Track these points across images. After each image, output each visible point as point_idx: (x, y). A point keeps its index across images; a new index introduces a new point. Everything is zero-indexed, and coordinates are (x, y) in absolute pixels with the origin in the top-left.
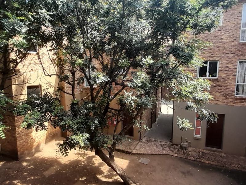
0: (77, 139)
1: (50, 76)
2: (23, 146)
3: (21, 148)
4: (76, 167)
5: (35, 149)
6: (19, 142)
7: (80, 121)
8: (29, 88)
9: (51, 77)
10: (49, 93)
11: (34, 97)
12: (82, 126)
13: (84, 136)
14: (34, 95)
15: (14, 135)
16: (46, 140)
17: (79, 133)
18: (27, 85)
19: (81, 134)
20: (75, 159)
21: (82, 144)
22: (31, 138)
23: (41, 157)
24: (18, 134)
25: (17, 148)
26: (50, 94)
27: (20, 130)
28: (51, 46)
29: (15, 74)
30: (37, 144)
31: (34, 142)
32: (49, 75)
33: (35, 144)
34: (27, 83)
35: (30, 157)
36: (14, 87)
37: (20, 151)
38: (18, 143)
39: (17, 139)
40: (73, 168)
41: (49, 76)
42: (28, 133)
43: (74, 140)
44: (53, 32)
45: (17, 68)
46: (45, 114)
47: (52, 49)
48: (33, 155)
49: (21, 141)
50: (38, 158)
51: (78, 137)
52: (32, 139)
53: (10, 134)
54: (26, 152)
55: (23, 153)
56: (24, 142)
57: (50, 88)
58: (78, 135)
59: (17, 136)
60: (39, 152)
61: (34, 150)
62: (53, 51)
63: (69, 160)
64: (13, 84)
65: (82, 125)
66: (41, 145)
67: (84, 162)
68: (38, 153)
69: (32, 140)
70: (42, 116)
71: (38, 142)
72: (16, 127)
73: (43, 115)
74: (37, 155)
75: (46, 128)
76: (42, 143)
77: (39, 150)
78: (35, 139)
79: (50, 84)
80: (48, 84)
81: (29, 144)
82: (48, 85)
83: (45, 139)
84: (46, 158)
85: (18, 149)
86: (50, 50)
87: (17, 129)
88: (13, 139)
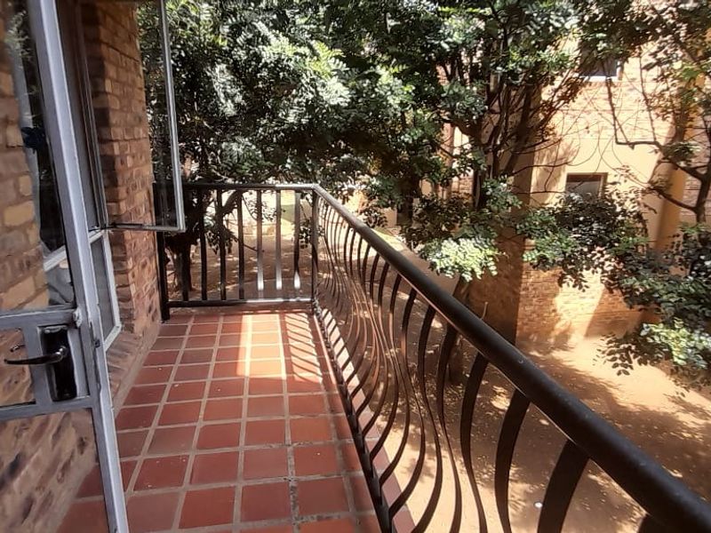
0: (666, 338)
1: (632, 145)
2: (530, 320)
3: (527, 324)
4: (660, 432)
5: (557, 338)
6: (524, 310)
7: (693, 290)
8: (572, 178)
9: (633, 148)
10: (617, 194)
11: (573, 201)
12: (693, 307)
13: (693, 340)
14: (572, 195)
15: (516, 290)
16: (590, 327)
17: (678, 324)
18: (570, 170)
19: (684, 330)
20: (663, 410)
21: (679, 358)
22: (552, 308)
23: (567, 364)
24: (524, 290)
25: (517, 322)
26: (619, 197)
27: (531, 280)
28: (654, 55)
29: (544, 141)
30: (563, 328)
31: (557, 322)
32: (627, 143)
33: (559, 326)
34: (566, 163)
35: (540, 353)
36: (536, 173)
37: (521, 329)
38: (521, 309)
39: (521, 299)
40: (649, 429)
41: (627, 146)
42: (547, 295)
43: (657, 339)
44: (670, 8)
45: (550, 125)
46: (591, 249)
47: (654, 61)
48: (549, 352)
49: (527, 309)
50: (557, 362)
51: (673, 334)
52: (554, 311)
53: (508, 285)
54: (534, 338)
55: (526, 337)
56: (534, 312)
57: (625, 181)
58: (675, 329)
59: (523, 293)
60: (564, 350)
61: (552, 341)
62: (656, 67)
63: (643, 406)
64: (535, 164)
65: (695, 305)
66: (573, 335)
67: (689, 430)
68: (562, 352)
69: (553, 314)
70: (582, 253)
71: (568, 324)
72: (524, 272)
73: (586, 250)
74: (557, 354)
75: (583, 284)
76: (576, 331)
77: (567, 347)
78: (561, 315)
79: (627, 171)
80: (621, 169)
81: (545, 322)
82: (621, 172)
83: (587, 325)
84: (577, 370)
85: (519, 324)
86: (649, 67)
87: (524, 277)
88: (512, 296)
